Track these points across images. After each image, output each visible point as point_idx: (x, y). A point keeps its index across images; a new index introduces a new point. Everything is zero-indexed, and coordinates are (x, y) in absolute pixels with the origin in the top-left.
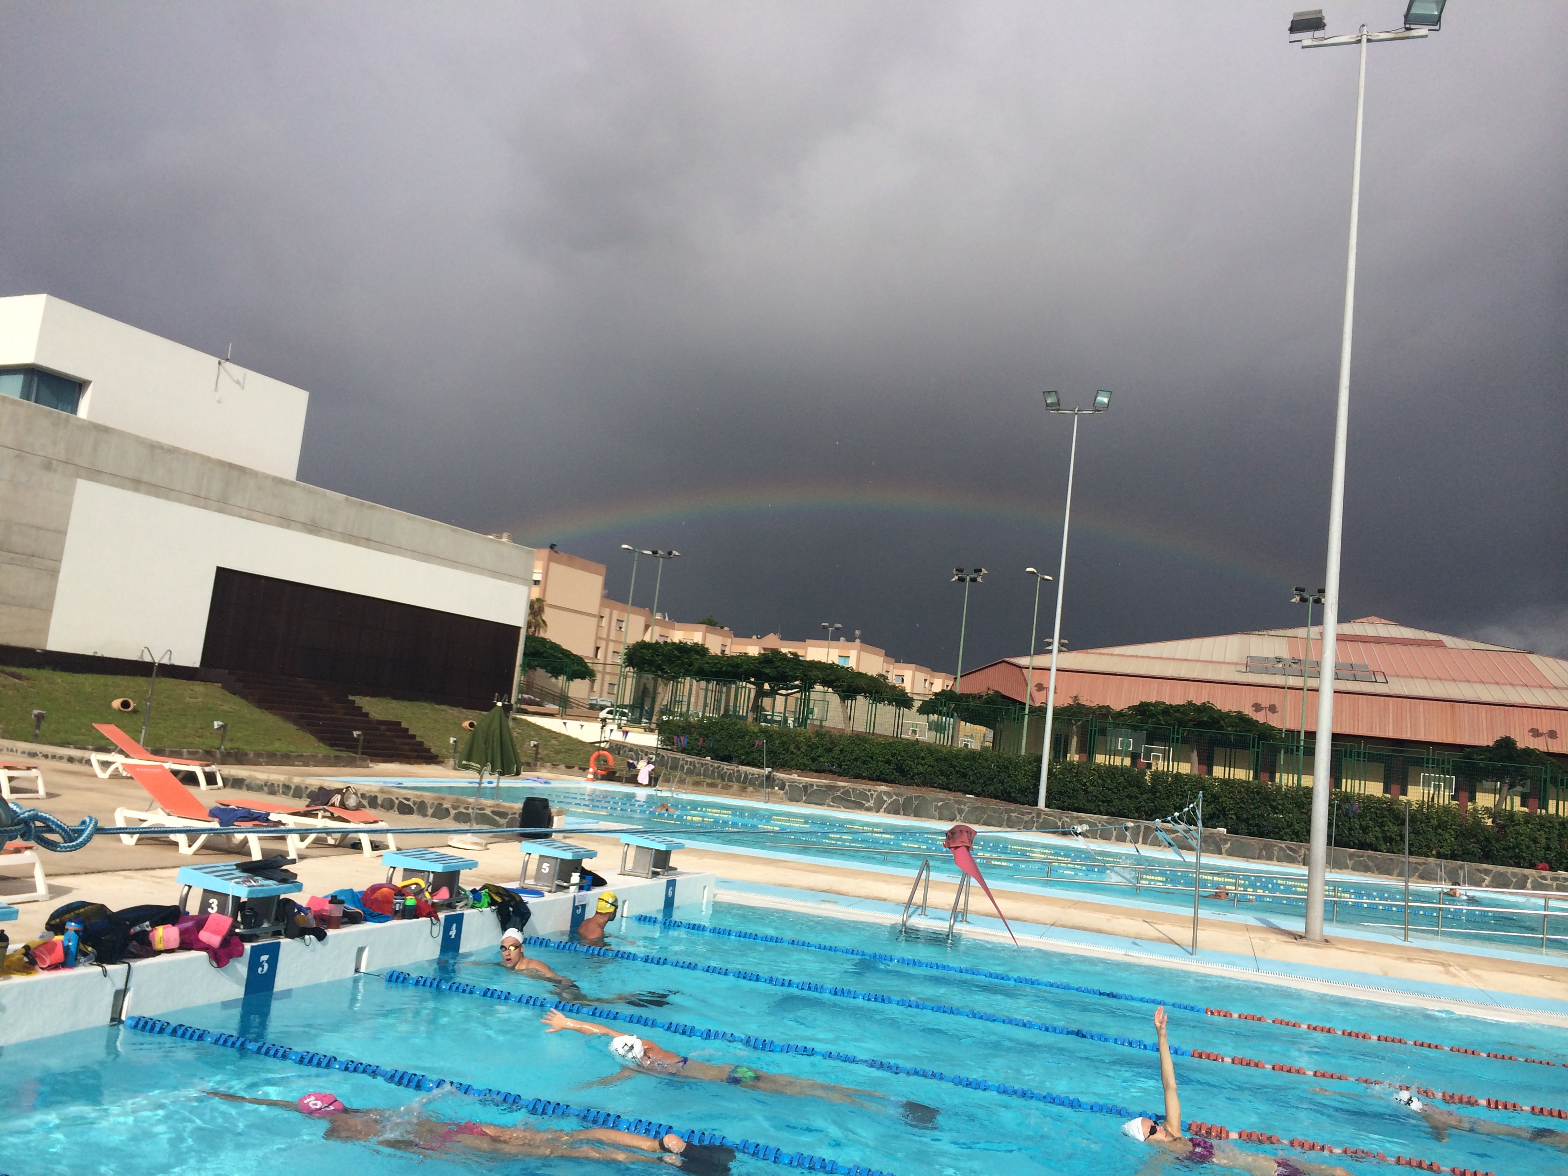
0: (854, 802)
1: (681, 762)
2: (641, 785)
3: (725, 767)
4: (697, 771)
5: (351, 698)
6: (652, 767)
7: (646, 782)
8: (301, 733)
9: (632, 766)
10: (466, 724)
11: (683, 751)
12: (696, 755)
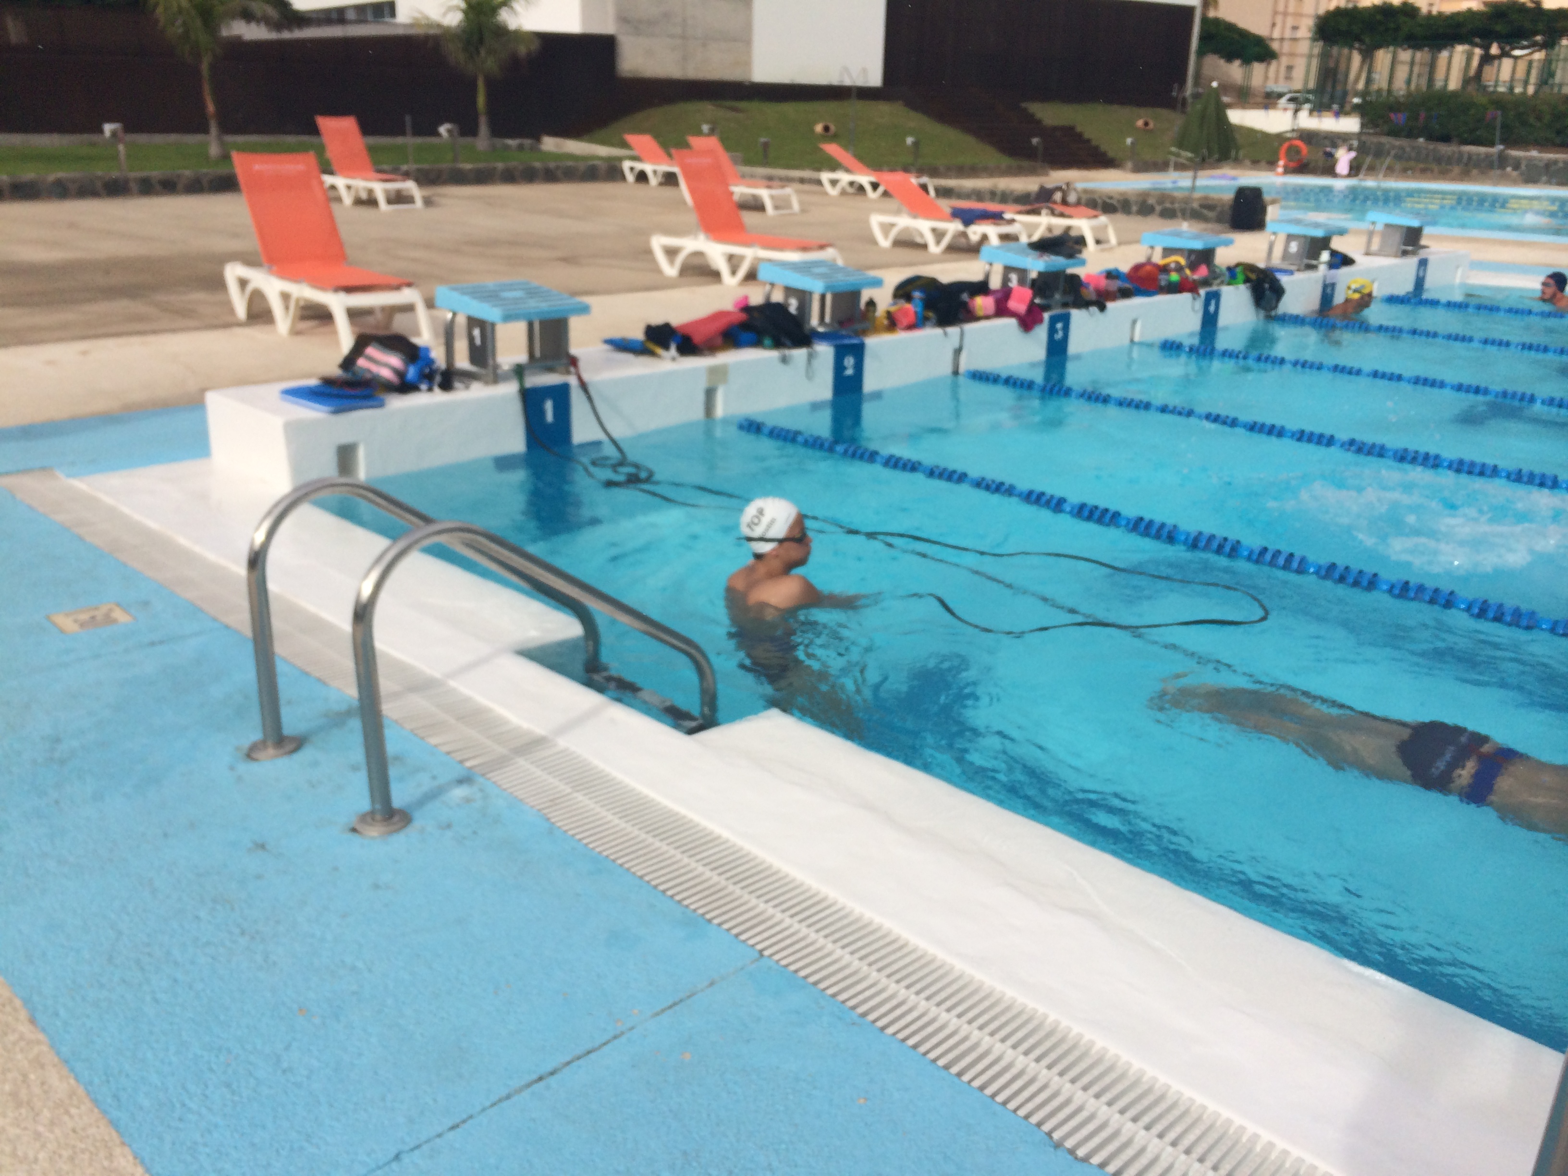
1: (1388, 147)
2: (1339, 176)
3: (1445, 149)
4: (1407, 155)
5: (1024, 105)
6: (1353, 154)
7: (1345, 172)
8: (981, 146)
9: (1330, 155)
10: (1140, 123)
11: (1390, 133)
12: (1406, 137)
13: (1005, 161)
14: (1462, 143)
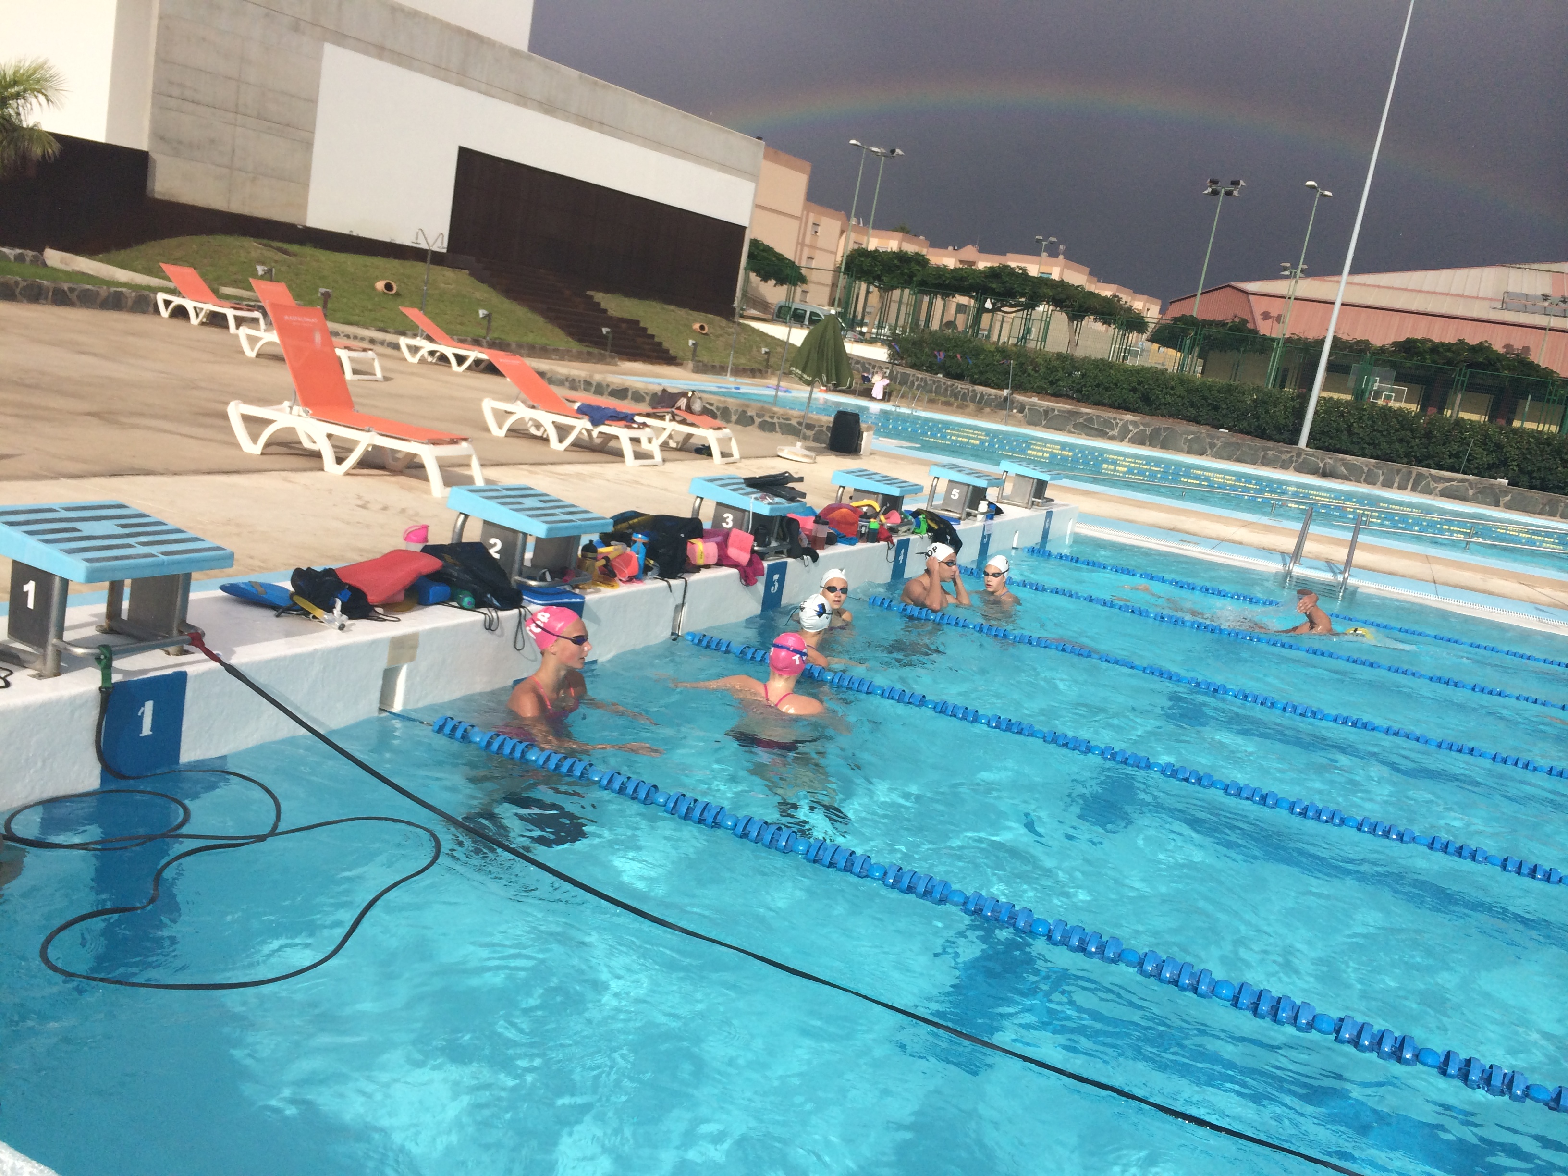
0: (1096, 429)
1: (911, 378)
2: (874, 399)
3: (960, 386)
4: (928, 388)
5: (589, 293)
6: (887, 381)
7: (880, 396)
8: (550, 326)
9: (866, 379)
10: (697, 326)
11: (913, 366)
12: (927, 371)
13: (575, 346)
14: (974, 382)
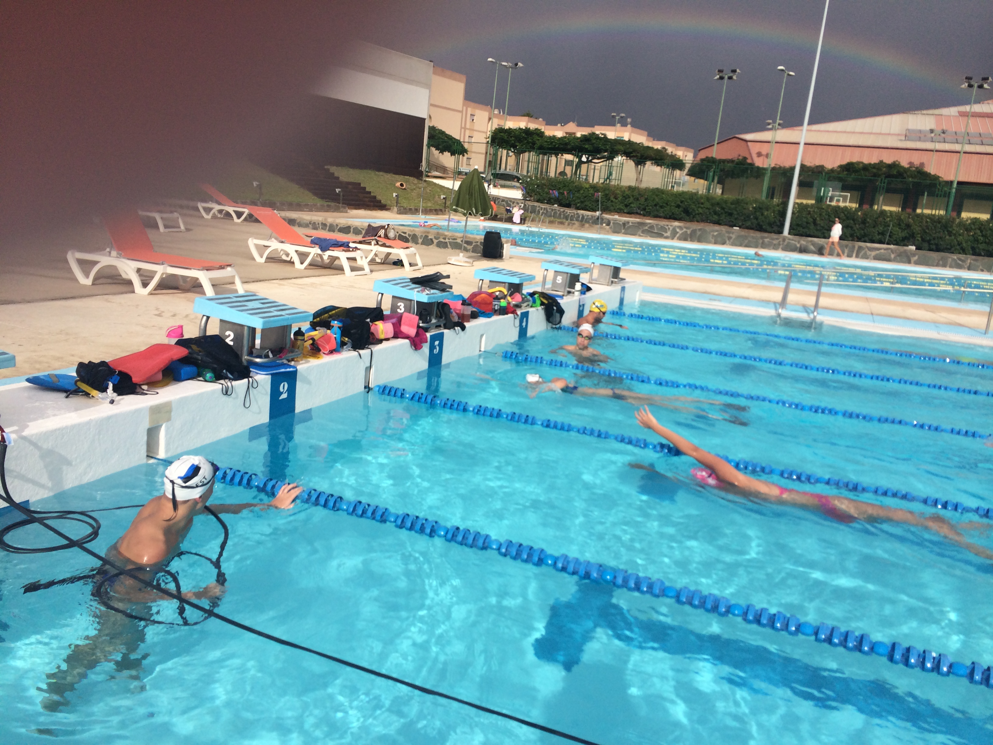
0: (657, 233)
2: (515, 223)
6: (522, 211)
7: (518, 221)
8: (302, 190)
10: (398, 184)
11: (538, 201)
12: (547, 203)
13: (319, 202)
14: (578, 208)
